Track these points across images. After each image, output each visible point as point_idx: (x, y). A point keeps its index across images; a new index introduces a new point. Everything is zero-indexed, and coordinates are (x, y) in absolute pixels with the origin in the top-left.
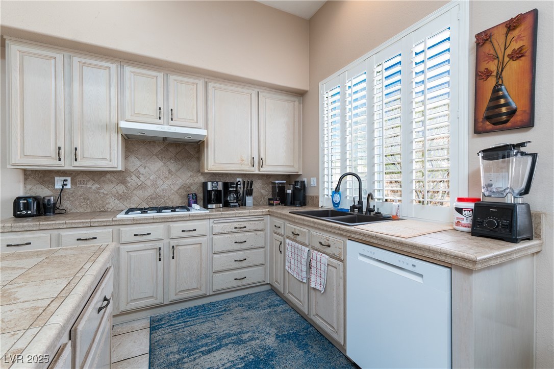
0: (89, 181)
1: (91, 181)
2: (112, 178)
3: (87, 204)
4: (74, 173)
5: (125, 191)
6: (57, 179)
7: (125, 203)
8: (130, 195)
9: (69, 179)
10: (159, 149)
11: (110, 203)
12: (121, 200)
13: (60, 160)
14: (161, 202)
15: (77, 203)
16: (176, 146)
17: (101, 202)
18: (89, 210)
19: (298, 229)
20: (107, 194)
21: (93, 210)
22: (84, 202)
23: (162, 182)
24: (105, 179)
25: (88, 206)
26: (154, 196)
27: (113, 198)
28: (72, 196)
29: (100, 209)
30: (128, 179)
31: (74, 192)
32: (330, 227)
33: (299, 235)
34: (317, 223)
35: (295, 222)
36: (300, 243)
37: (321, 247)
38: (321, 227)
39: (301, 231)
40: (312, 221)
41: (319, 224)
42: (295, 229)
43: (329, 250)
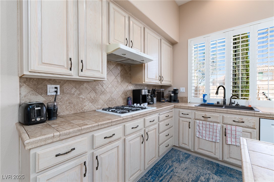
0: (72, 88)
1: (74, 88)
2: (87, 86)
3: (71, 107)
4: (62, 82)
5: (95, 96)
6: (49, 86)
7: (95, 105)
8: (98, 99)
9: (58, 86)
10: (113, 67)
11: (86, 105)
12: (93, 103)
13: (71, 69)
14: (114, 103)
15: (64, 107)
16: (121, 66)
17: (80, 105)
18: (73, 112)
19: (208, 114)
20: (84, 99)
21: (75, 112)
22: (69, 106)
23: (114, 89)
24: (83, 87)
25: (72, 109)
26: (110, 99)
27: (88, 101)
28: (61, 101)
29: (80, 111)
30: (97, 87)
31: (62, 98)
32: (245, 113)
33: (210, 118)
34: (230, 111)
35: (205, 111)
36: (211, 122)
37: (234, 123)
38: (234, 113)
39: (212, 116)
40: (226, 111)
41: (232, 111)
42: (205, 115)
43: (242, 124)
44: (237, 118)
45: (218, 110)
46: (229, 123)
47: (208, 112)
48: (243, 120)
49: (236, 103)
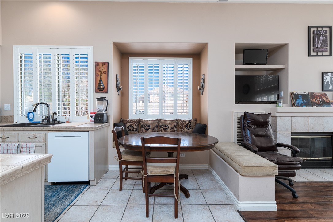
19: (6, 135)
32: (37, 129)
33: (8, 138)
34: (26, 128)
35: (3, 131)
36: (10, 142)
37: (30, 140)
38: (29, 130)
39: (11, 135)
40: (22, 128)
41: (28, 128)
42: (4, 135)
43: (35, 140)
44: (32, 134)
45: (15, 129)
46: (25, 141)
47: (7, 132)
48: (36, 136)
49: (58, 120)
